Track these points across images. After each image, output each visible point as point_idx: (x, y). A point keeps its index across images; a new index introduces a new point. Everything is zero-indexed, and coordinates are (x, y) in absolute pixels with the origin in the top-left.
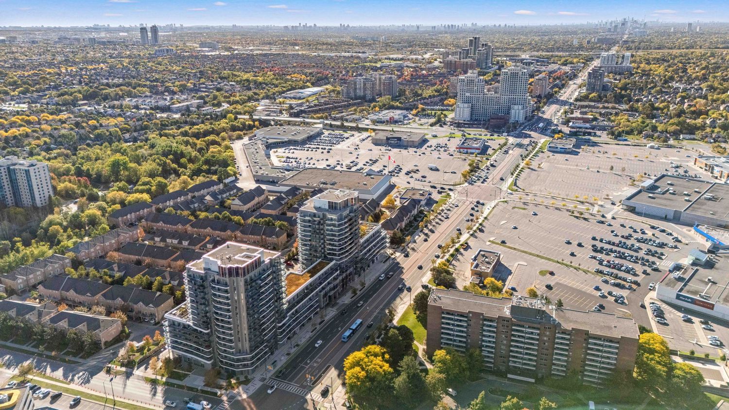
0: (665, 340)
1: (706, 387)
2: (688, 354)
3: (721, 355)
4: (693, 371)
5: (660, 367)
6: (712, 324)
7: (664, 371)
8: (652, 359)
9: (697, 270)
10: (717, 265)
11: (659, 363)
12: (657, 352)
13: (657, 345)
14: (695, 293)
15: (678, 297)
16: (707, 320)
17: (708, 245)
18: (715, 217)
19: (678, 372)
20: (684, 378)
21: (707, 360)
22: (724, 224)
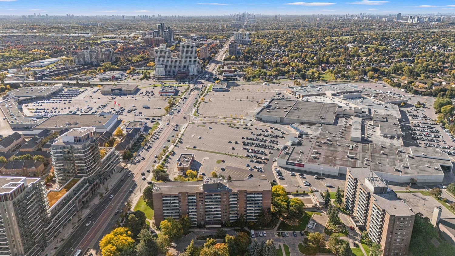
0: (284, 187)
1: (306, 208)
2: (295, 193)
3: (311, 190)
4: (299, 202)
5: (283, 203)
6: (304, 175)
7: (285, 205)
8: (279, 199)
9: (294, 148)
10: (303, 144)
11: (282, 201)
12: (281, 195)
13: (281, 191)
14: (295, 160)
15: (287, 163)
16: (302, 173)
17: (298, 133)
18: (299, 119)
19: (292, 204)
20: (295, 206)
21: (304, 194)
22: (304, 122)
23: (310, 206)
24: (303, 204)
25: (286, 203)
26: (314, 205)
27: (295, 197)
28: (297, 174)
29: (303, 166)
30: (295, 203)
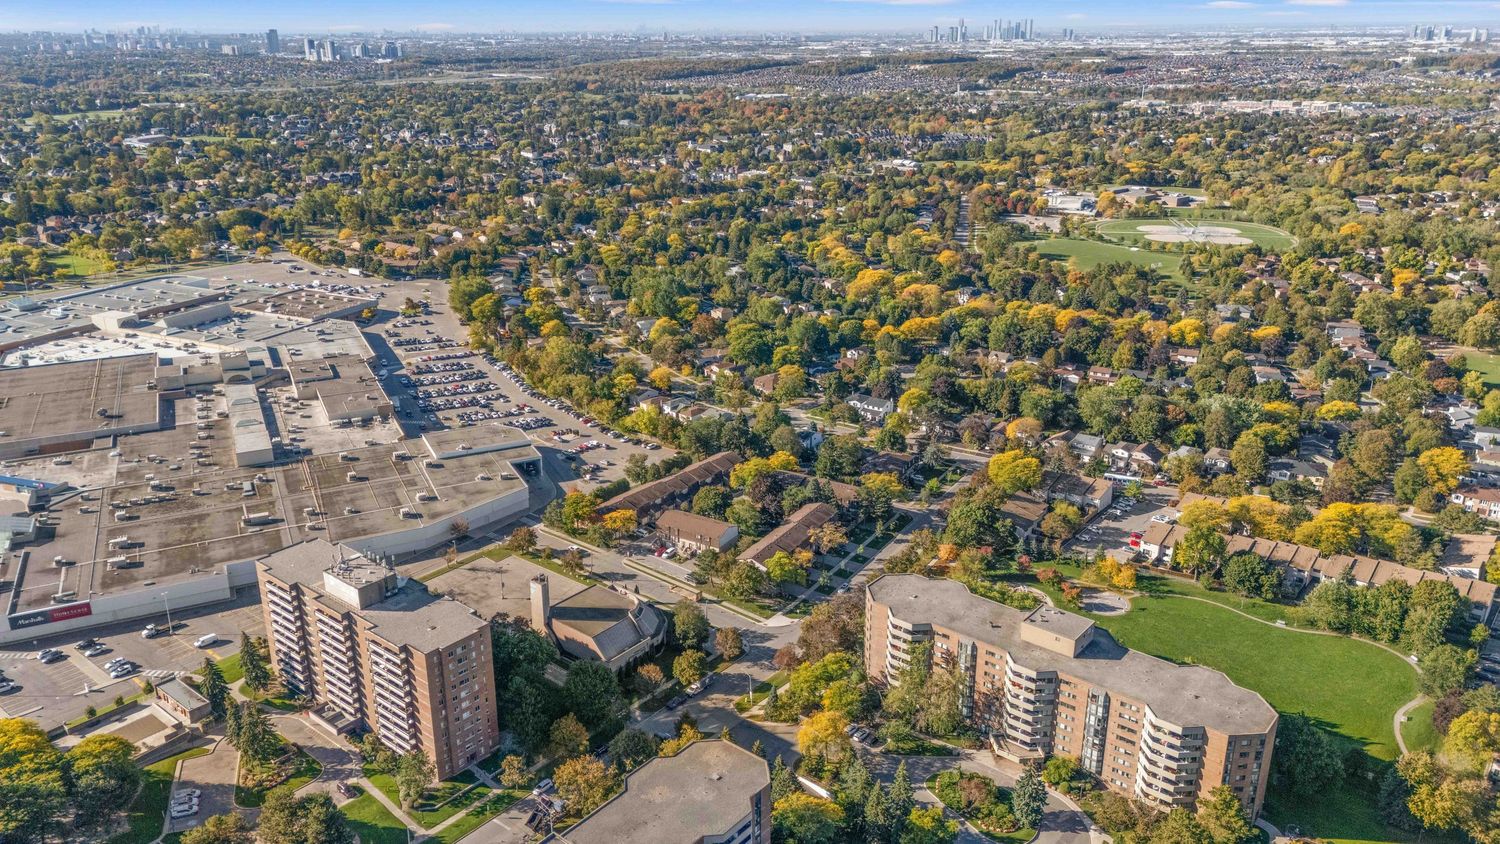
2: (85, 718)
3: (143, 685)
6: (101, 641)
9: (27, 555)
10: (60, 529)
14: (44, 599)
15: (15, 623)
16: (89, 638)
17: (25, 497)
21: (123, 708)
23: (156, 740)
24: (128, 748)
25: (56, 774)
26: (169, 731)
27: (88, 736)
28: (67, 649)
29: (86, 610)
30: (96, 756)
